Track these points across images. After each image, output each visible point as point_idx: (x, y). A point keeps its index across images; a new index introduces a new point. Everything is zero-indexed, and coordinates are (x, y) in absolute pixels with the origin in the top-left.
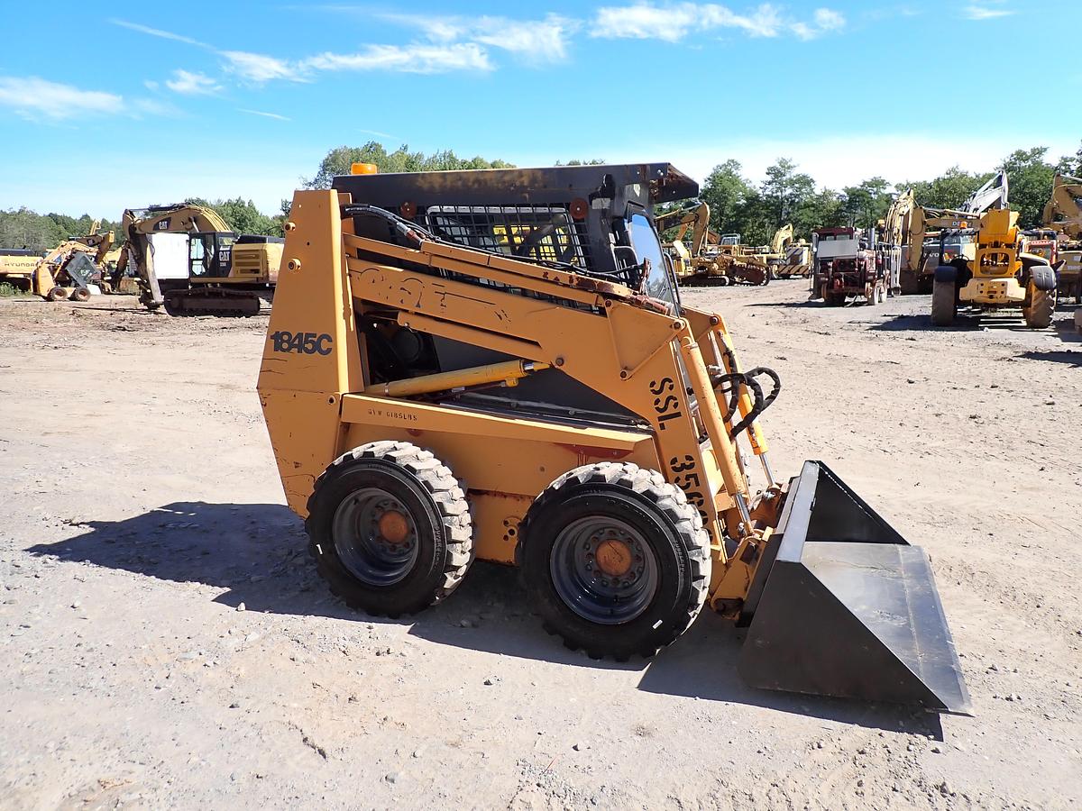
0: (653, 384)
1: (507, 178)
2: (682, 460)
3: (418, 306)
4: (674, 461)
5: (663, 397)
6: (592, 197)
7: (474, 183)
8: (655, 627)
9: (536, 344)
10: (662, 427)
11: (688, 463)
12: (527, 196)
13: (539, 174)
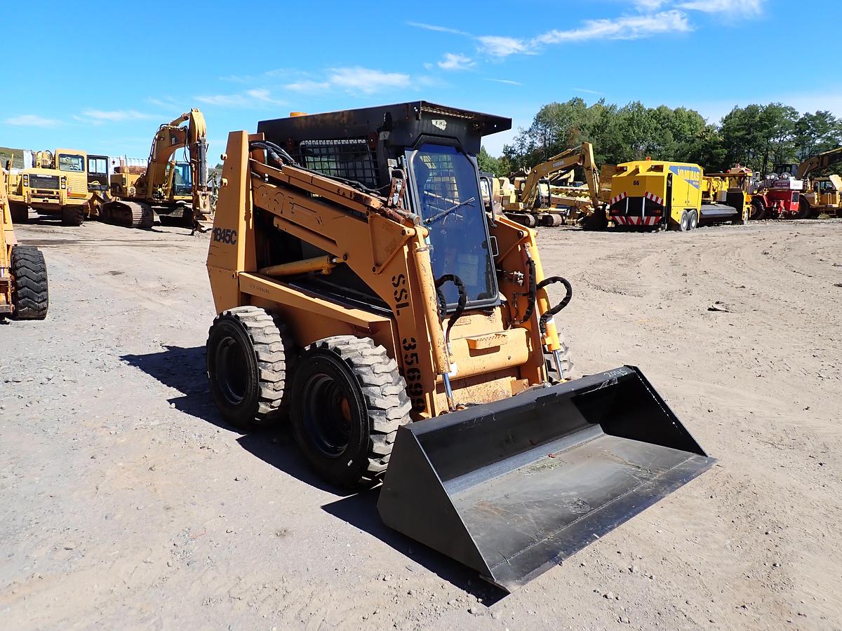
0: (394, 278)
1: (336, 118)
2: (409, 341)
3: (282, 213)
4: (405, 341)
5: (399, 289)
6: (379, 131)
7: (321, 122)
8: (349, 464)
9: (334, 242)
10: (398, 311)
11: (413, 344)
12: (346, 131)
13: (352, 113)
